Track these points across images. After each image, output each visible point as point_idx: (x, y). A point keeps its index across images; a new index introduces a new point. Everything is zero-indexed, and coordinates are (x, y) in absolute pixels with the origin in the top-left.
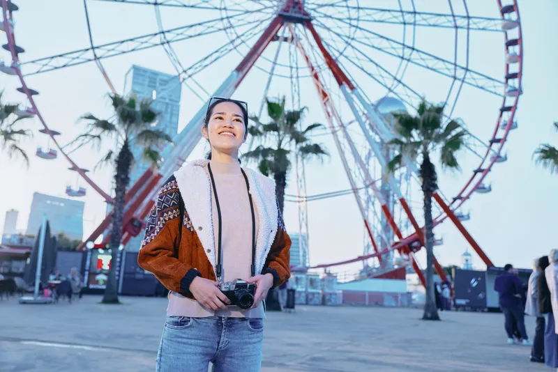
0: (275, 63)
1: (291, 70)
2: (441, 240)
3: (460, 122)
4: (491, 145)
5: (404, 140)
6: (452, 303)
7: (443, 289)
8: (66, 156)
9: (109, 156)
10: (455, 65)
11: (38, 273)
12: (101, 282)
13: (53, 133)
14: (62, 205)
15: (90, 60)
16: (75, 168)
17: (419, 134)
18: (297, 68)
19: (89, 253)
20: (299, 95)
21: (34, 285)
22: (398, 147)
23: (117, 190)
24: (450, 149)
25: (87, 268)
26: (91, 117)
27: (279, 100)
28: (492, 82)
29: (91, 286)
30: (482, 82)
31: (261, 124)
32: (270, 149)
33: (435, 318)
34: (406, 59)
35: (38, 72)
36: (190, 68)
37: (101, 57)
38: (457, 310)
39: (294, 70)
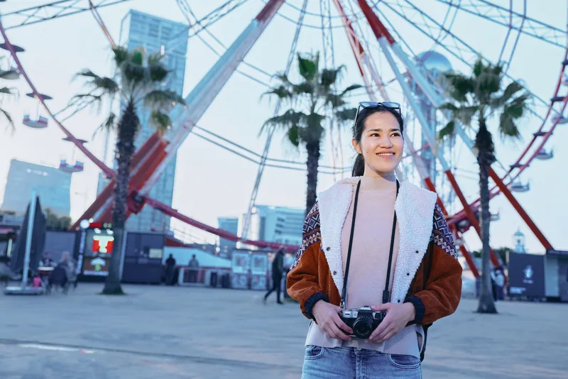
0: (303, 11)
1: (322, 20)
2: (497, 215)
3: (521, 83)
4: (552, 104)
5: (458, 105)
6: (505, 291)
7: (496, 275)
8: (59, 124)
9: (110, 121)
10: (511, 12)
11: (27, 259)
12: (98, 268)
13: (43, 98)
14: (45, 174)
15: (84, 10)
16: (70, 138)
17: (474, 98)
18: (330, 18)
19: (84, 234)
20: (332, 49)
21: (22, 273)
22: (450, 112)
23: (120, 161)
24: (510, 116)
25: (81, 251)
26: (90, 74)
27: (312, 57)
28: (552, 31)
29: (86, 273)
30: (541, 31)
31: (291, 84)
32: (301, 114)
33: (492, 310)
34: (454, 5)
35: (23, 24)
36: (204, 19)
37: (97, 6)
38: (511, 300)
39: (326, 20)
